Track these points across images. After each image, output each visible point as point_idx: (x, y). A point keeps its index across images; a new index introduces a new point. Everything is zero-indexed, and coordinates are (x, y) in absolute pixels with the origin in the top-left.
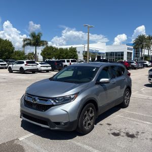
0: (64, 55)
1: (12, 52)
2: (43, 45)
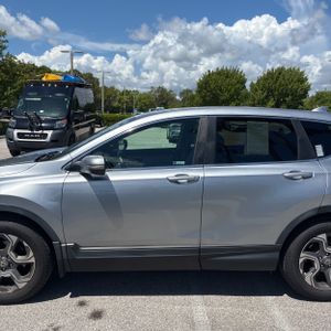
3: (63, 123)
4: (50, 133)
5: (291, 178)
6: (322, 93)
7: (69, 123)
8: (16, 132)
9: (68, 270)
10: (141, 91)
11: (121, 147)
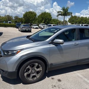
0: (83, 21)
1: (51, 19)
2: (69, 15)
6: (54, 19)
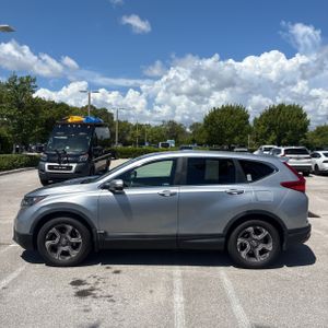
3: (86, 157)
4: (74, 166)
5: (230, 193)
7: (90, 157)
8: (47, 165)
9: (101, 247)
10: (154, 124)
11: (133, 176)
